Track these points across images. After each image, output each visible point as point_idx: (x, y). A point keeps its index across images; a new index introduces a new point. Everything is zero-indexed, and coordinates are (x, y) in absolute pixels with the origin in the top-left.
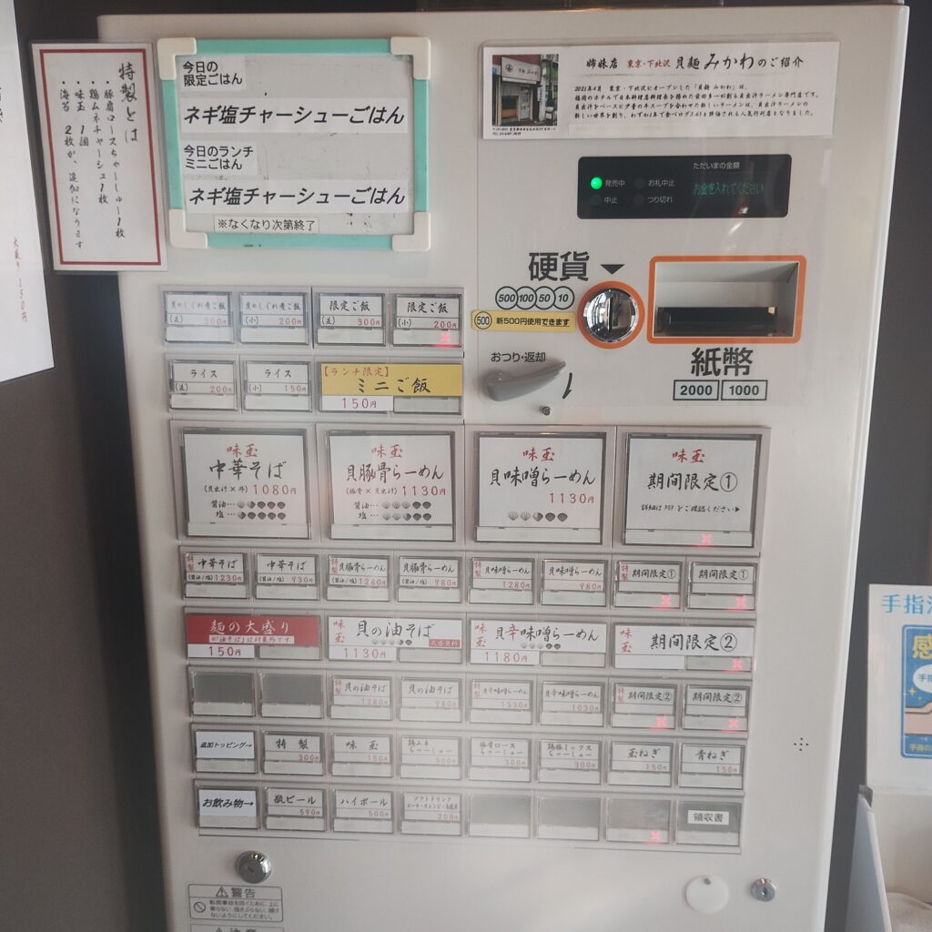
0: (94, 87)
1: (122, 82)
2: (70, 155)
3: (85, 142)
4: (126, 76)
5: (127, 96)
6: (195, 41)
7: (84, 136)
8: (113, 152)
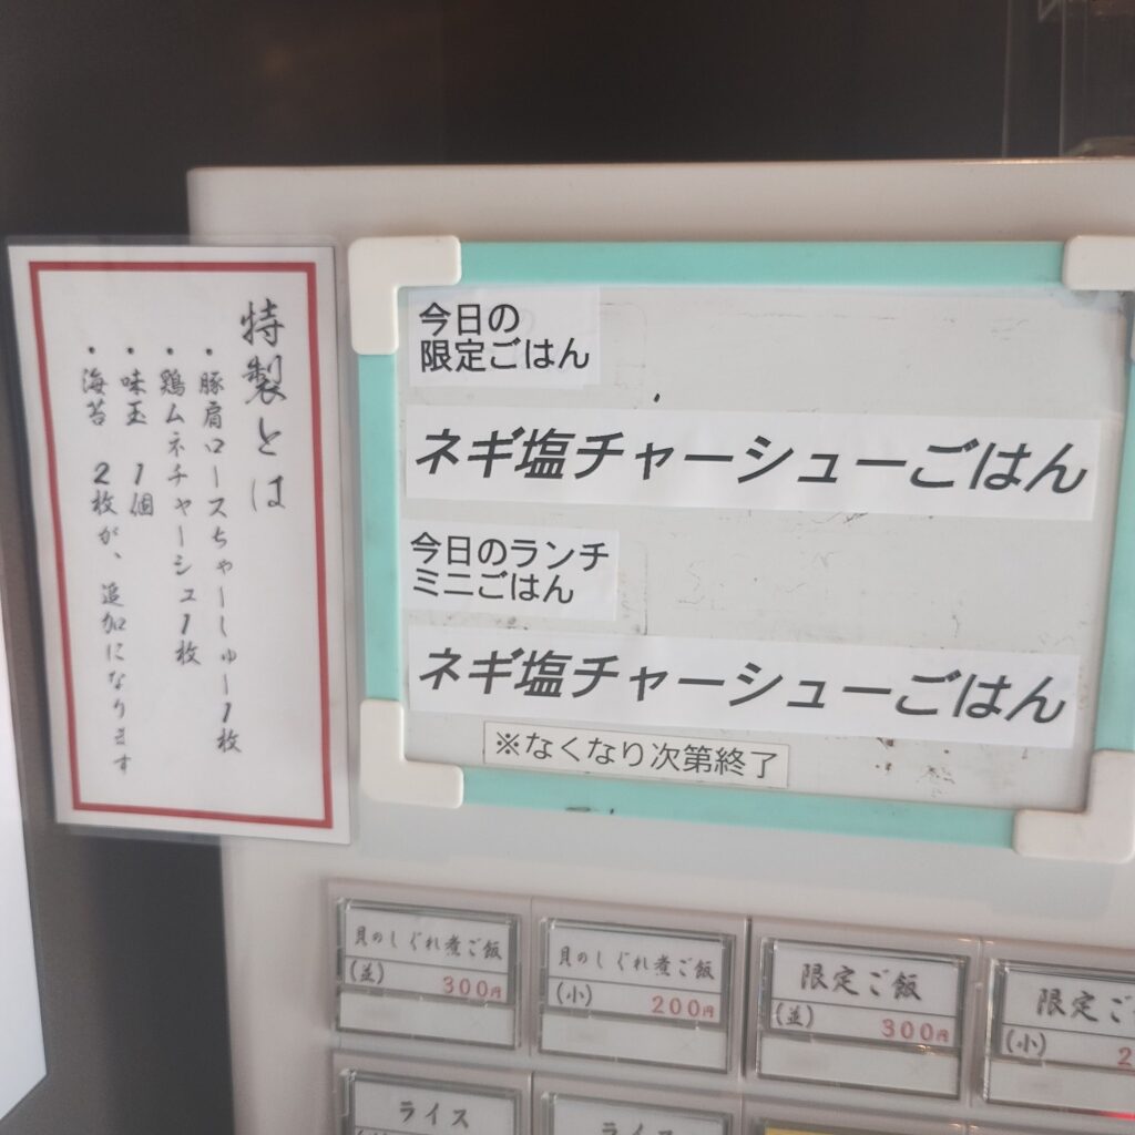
0: (170, 363)
1: (247, 352)
2: (104, 536)
3: (144, 506)
4: (258, 337)
5: (261, 388)
6: (458, 246)
7: (141, 489)
8: (217, 536)
